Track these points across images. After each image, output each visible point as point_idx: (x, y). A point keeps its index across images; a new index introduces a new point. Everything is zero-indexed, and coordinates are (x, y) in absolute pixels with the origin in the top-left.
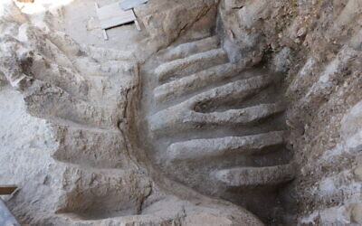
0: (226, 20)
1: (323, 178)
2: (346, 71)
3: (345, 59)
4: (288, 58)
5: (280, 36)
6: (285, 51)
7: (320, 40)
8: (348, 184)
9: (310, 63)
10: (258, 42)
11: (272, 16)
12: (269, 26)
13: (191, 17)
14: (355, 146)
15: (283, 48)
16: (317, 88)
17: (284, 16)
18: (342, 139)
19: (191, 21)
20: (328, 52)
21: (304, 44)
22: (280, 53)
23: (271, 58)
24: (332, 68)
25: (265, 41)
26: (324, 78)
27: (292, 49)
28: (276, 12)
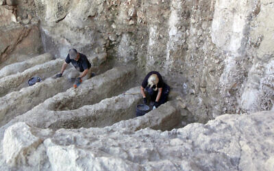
0: (54, 34)
1: (238, 100)
2: (186, 14)
3: (179, 5)
4: (130, 44)
5: (114, 26)
6: (125, 38)
7: (150, 8)
8: (264, 74)
9: (153, 31)
10: (96, 39)
11: (99, 12)
12: (100, 21)
13: (11, 39)
14: (239, 45)
15: (121, 35)
16: (172, 44)
17: (110, 9)
18: (225, 53)
19: (12, 43)
20: (163, 11)
21: (139, 21)
22: (122, 43)
23: (115, 52)
24: (174, 19)
25: (102, 37)
26: (173, 31)
27: (130, 33)
28: (101, 8)
